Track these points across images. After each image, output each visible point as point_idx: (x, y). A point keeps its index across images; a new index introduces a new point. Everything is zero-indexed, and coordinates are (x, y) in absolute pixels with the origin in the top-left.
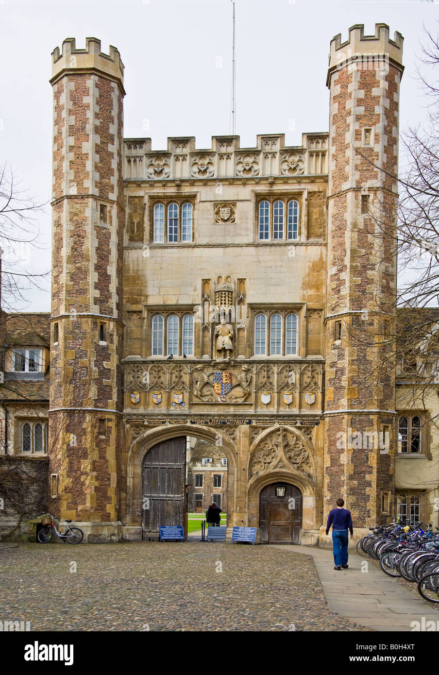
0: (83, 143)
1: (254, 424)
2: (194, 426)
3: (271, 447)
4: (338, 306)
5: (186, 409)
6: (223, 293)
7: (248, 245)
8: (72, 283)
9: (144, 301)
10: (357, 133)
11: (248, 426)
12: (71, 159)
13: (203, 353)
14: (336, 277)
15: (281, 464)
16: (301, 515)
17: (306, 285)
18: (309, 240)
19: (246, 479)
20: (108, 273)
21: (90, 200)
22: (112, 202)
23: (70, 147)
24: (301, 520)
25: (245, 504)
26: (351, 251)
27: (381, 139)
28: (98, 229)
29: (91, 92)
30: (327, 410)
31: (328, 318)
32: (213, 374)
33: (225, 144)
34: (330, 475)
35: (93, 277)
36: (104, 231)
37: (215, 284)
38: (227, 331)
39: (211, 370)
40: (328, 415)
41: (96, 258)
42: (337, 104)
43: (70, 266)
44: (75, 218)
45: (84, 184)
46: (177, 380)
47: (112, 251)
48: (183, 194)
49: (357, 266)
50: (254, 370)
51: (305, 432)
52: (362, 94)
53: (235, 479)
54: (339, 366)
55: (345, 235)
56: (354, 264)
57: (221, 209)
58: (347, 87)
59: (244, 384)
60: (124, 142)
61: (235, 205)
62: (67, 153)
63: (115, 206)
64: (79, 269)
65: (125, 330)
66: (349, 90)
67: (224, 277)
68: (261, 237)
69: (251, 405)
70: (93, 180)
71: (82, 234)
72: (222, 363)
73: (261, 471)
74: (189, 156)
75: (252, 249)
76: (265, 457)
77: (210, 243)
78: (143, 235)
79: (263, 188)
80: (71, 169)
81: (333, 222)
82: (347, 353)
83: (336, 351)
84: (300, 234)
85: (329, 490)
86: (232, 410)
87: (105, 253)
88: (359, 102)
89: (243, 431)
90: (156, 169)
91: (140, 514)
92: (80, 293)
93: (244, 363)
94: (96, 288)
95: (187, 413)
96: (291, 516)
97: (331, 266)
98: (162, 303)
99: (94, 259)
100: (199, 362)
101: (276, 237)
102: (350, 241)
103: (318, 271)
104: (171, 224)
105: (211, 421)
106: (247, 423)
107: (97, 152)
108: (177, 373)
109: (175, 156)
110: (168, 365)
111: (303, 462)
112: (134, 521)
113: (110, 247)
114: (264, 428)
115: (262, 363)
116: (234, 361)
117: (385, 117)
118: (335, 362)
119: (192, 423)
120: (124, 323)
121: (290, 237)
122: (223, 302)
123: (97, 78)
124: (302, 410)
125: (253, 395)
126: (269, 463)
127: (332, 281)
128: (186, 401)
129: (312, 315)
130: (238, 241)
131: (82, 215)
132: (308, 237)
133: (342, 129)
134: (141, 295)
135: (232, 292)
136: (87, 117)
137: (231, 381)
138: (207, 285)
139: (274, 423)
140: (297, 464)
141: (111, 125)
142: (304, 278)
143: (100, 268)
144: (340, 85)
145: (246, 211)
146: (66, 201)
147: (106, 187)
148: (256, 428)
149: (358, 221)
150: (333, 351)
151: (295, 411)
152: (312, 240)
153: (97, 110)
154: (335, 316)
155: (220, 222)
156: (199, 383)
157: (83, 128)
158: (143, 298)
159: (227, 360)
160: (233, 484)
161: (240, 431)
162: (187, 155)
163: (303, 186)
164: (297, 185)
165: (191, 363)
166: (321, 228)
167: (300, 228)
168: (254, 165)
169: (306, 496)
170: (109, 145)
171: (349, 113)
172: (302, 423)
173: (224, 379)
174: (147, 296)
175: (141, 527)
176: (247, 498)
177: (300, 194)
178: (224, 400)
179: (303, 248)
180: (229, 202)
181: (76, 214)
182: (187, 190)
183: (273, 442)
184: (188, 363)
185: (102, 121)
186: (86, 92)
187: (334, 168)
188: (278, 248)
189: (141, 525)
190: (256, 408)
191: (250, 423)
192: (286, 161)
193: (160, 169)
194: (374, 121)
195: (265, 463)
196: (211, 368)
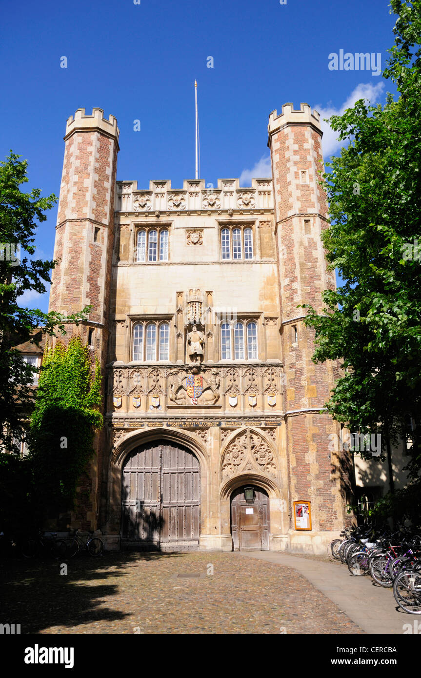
0: (85, 180)
1: (223, 425)
2: (170, 428)
3: (239, 449)
4: (293, 312)
5: (163, 412)
6: (194, 303)
7: (214, 263)
8: (67, 292)
9: (127, 311)
10: (296, 174)
11: (218, 427)
12: (74, 192)
13: (177, 359)
14: (289, 287)
15: (249, 466)
16: (269, 519)
17: (263, 297)
18: (263, 259)
19: (217, 482)
20: (98, 285)
21: (88, 223)
22: (105, 226)
23: (74, 182)
24: (269, 524)
25: (218, 509)
26: (300, 264)
27: (314, 179)
28: (92, 246)
29: (94, 144)
30: (290, 410)
31: (284, 323)
32: (186, 378)
33: (194, 185)
34: (297, 475)
35: (85, 287)
36: (97, 249)
37: (187, 296)
38: (198, 338)
39: (184, 374)
40: (291, 415)
41: (89, 270)
42: (278, 154)
43: (66, 277)
44: (74, 237)
45: (83, 210)
46: (154, 384)
47: (102, 265)
48: (161, 222)
49: (305, 277)
50: (222, 374)
51: (269, 433)
52: (296, 147)
53: (208, 482)
54: (298, 366)
55: (294, 251)
56: (303, 275)
57: (191, 234)
58: (285, 143)
59: (214, 387)
60: (117, 183)
61: (202, 231)
62: (71, 186)
63: (107, 229)
64: (74, 280)
65: (111, 337)
66: (287, 145)
67: (194, 289)
68: (224, 257)
69: (220, 407)
70: (90, 207)
71: (79, 250)
72: (194, 367)
73: (231, 473)
74: (166, 193)
75: (217, 266)
76: (234, 459)
77: (183, 262)
78: (129, 255)
79: (224, 218)
80: (73, 199)
81: (282, 242)
82: (304, 355)
83: (294, 353)
84: (255, 254)
85: (296, 491)
86: (203, 413)
87: (96, 267)
88: (295, 152)
89: (213, 433)
90: (141, 203)
91: (118, 521)
92: (74, 301)
93: (213, 367)
94: (87, 297)
95: (163, 415)
96: (259, 520)
97: (284, 278)
98: (142, 313)
99: (87, 272)
100: (175, 367)
101: (235, 257)
102: (298, 256)
103: (271, 285)
104: (151, 247)
105: (185, 424)
106: (218, 425)
107: (95, 186)
108: (154, 378)
109: (155, 194)
110: (147, 370)
111: (268, 464)
112: (113, 529)
113: (101, 262)
114: (232, 430)
115: (228, 367)
116: (205, 365)
117: (315, 163)
118: (294, 364)
119: (168, 425)
120: (111, 331)
121: (247, 257)
122: (194, 311)
123: (99, 135)
124: (265, 411)
125: (221, 398)
126: (238, 465)
127: (286, 291)
128: (162, 404)
129: (268, 323)
130: (205, 260)
131: (80, 235)
132: (261, 257)
133: (284, 172)
134: (125, 306)
135: (201, 303)
136: (90, 161)
137: (202, 384)
138: (180, 296)
139: (241, 424)
140: (264, 465)
141: (107, 168)
142: (260, 291)
143: (92, 280)
144: (279, 142)
145: (212, 235)
146: (68, 223)
147: (101, 214)
148: (225, 429)
149: (303, 240)
150: (291, 353)
151: (258, 412)
152: (264, 259)
153: (98, 156)
154: (291, 321)
155: (192, 245)
156: (173, 386)
157: (86, 169)
158: (126, 308)
159: (198, 363)
160: (206, 488)
161: (211, 434)
162: (164, 193)
163: (255, 217)
164: (251, 215)
165: (167, 368)
166: (271, 250)
167: (254, 249)
168: (217, 201)
169: (273, 498)
170: (105, 182)
171: (288, 160)
172: (266, 424)
173: (196, 382)
174: (129, 307)
175: (119, 536)
176: (219, 502)
177: (253, 223)
178: (196, 403)
179: (259, 265)
180: (198, 229)
181: (75, 234)
182: (164, 219)
183: (241, 444)
184: (164, 368)
185: (101, 164)
186: (90, 143)
187: (280, 200)
188: (238, 266)
189: (119, 534)
190: (224, 410)
191: (219, 425)
192: (241, 198)
193: (144, 203)
194: (307, 165)
195: (235, 465)
196: (184, 372)
